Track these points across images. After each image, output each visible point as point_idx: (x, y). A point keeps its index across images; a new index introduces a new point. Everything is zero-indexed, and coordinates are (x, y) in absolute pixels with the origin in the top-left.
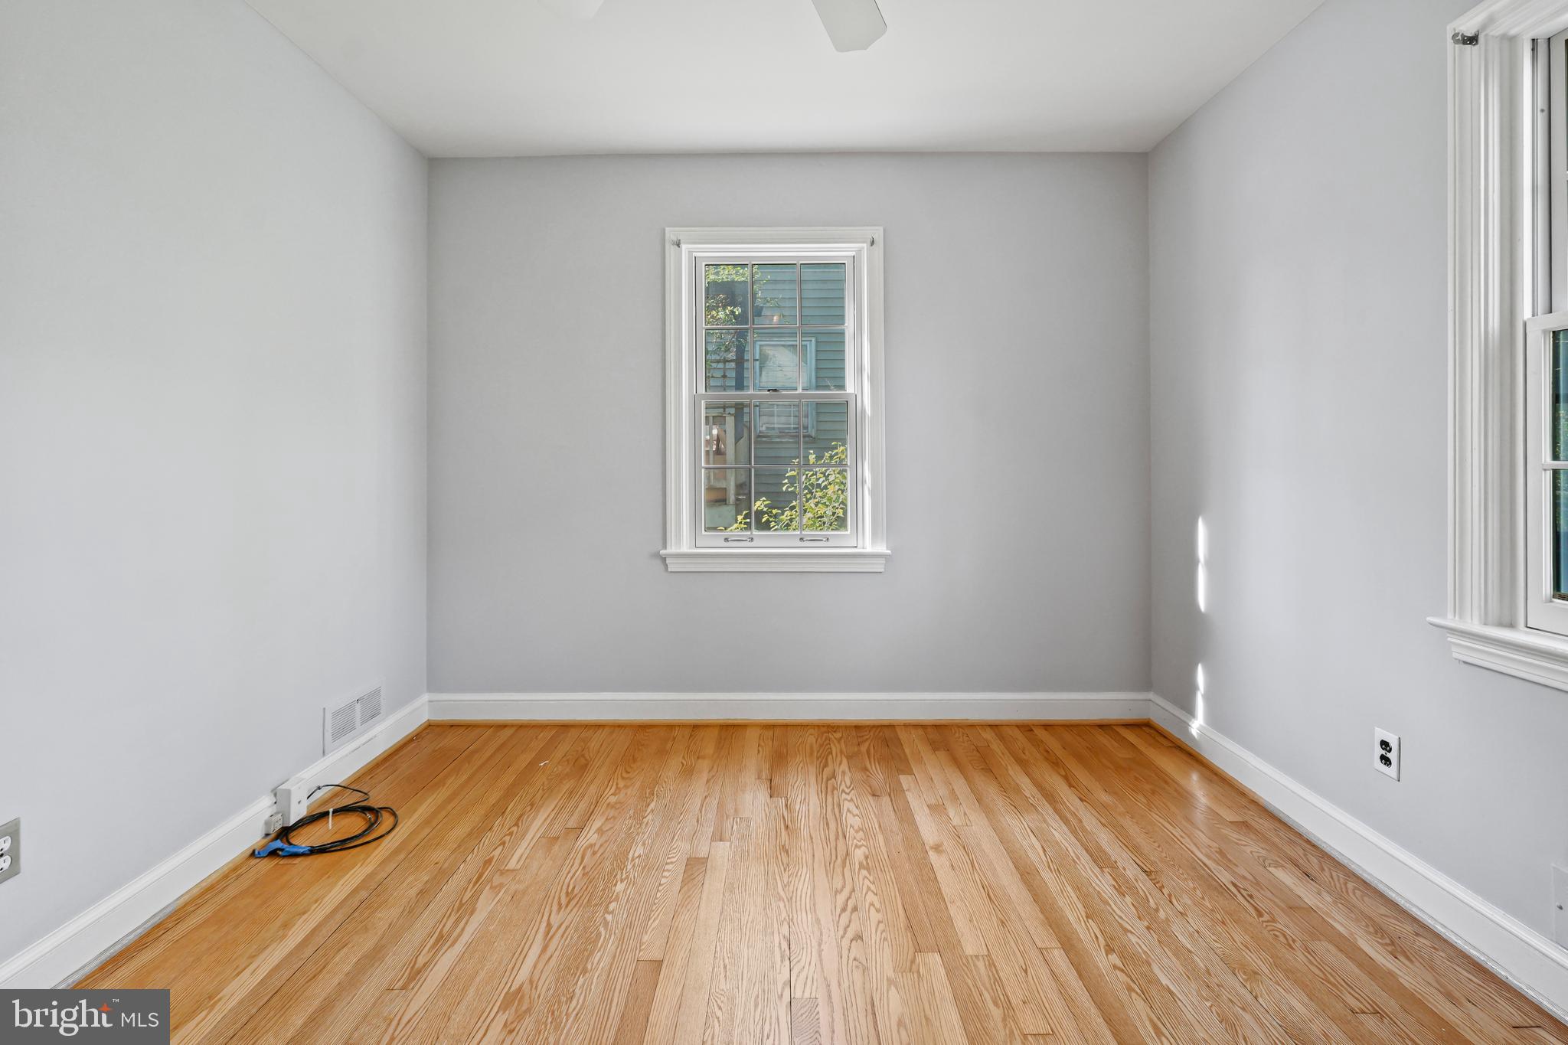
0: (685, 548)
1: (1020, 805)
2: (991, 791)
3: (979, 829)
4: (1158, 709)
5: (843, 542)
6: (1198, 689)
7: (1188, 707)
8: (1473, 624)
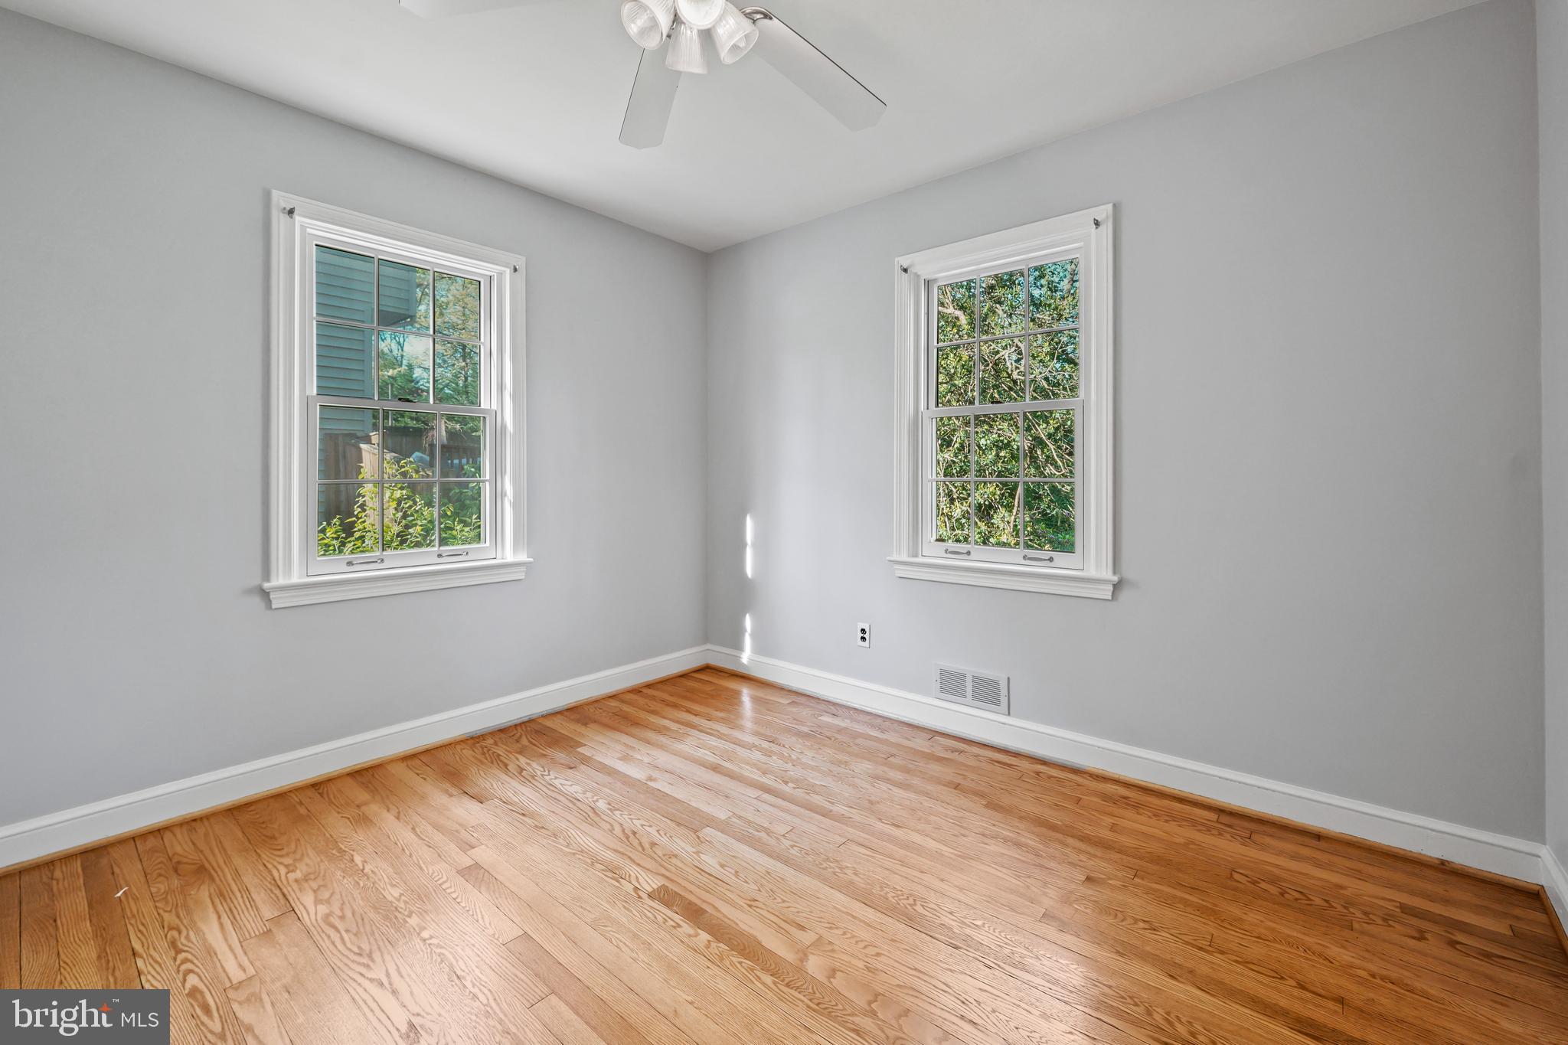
0: (296, 579)
1: (678, 737)
2: (651, 735)
3: (663, 758)
4: (716, 655)
5: (482, 554)
6: (746, 631)
7: (738, 646)
8: (904, 558)
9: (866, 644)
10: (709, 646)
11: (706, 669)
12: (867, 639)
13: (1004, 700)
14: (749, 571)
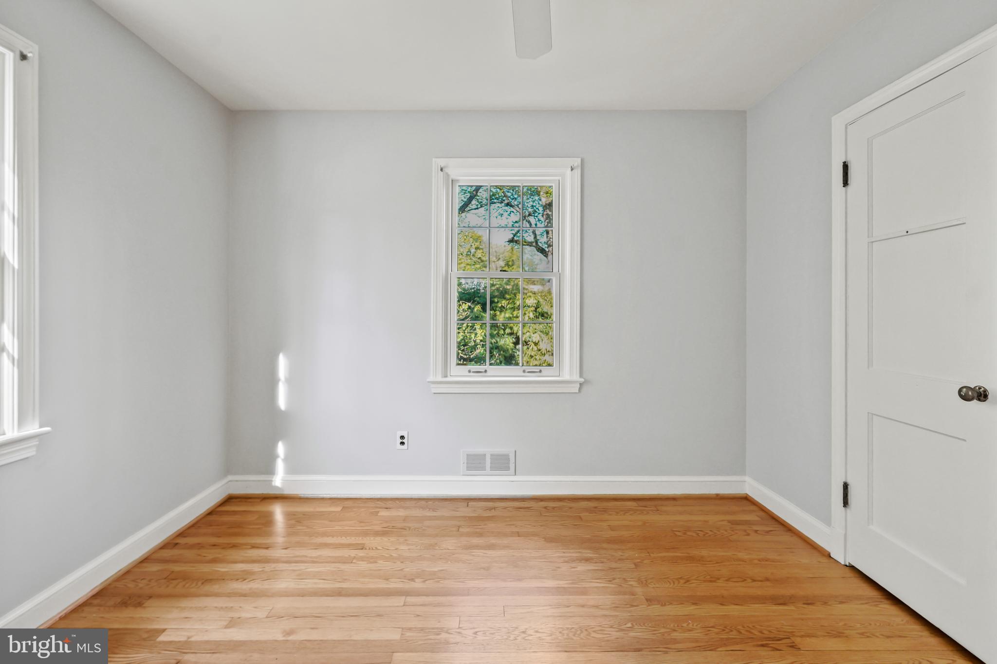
6: (278, 457)
7: (269, 470)
8: (440, 378)
9: (405, 447)
10: (230, 478)
11: (230, 499)
12: (406, 443)
13: (512, 466)
14: (282, 402)
